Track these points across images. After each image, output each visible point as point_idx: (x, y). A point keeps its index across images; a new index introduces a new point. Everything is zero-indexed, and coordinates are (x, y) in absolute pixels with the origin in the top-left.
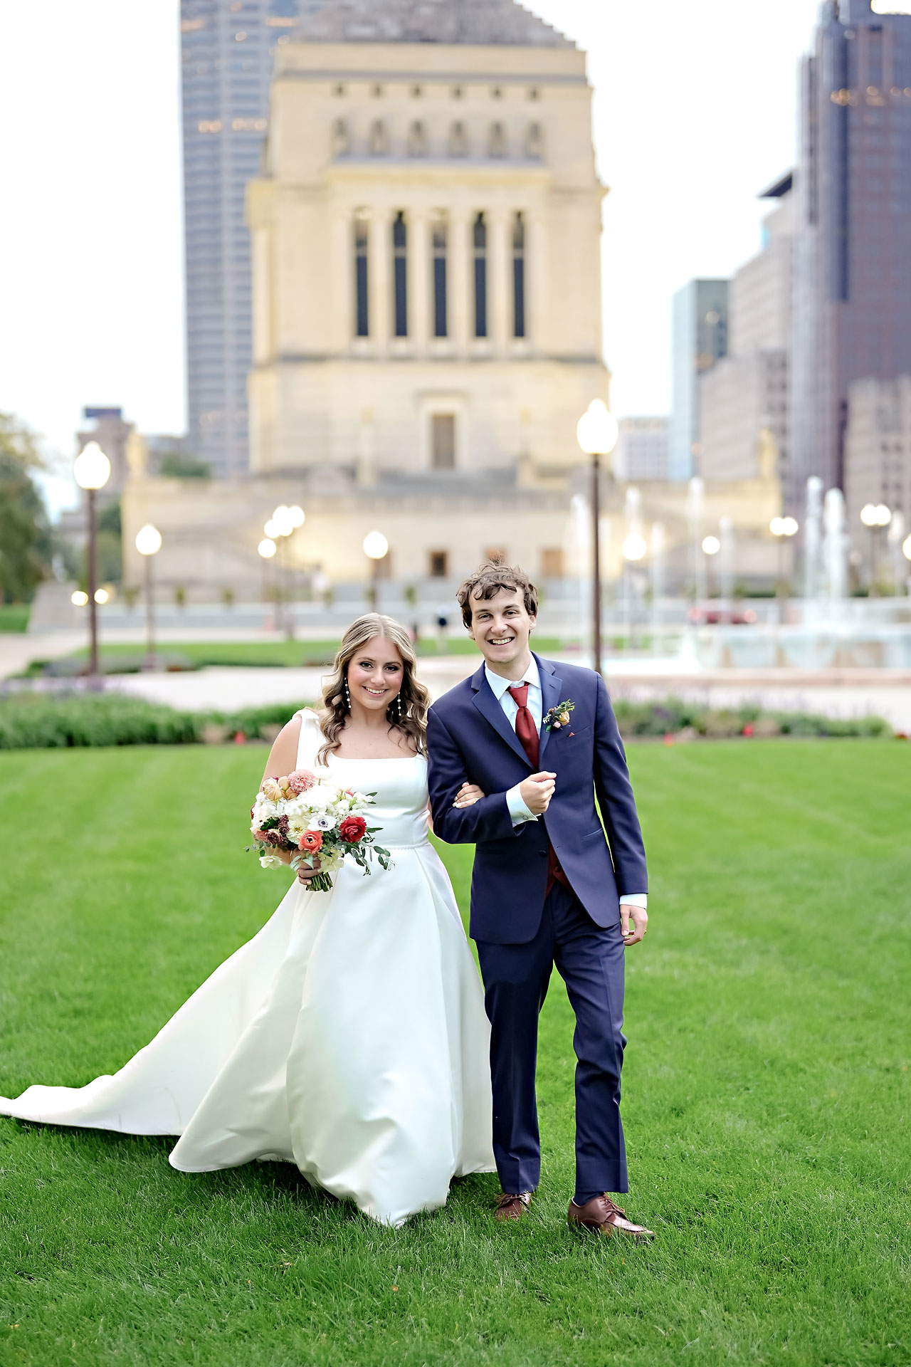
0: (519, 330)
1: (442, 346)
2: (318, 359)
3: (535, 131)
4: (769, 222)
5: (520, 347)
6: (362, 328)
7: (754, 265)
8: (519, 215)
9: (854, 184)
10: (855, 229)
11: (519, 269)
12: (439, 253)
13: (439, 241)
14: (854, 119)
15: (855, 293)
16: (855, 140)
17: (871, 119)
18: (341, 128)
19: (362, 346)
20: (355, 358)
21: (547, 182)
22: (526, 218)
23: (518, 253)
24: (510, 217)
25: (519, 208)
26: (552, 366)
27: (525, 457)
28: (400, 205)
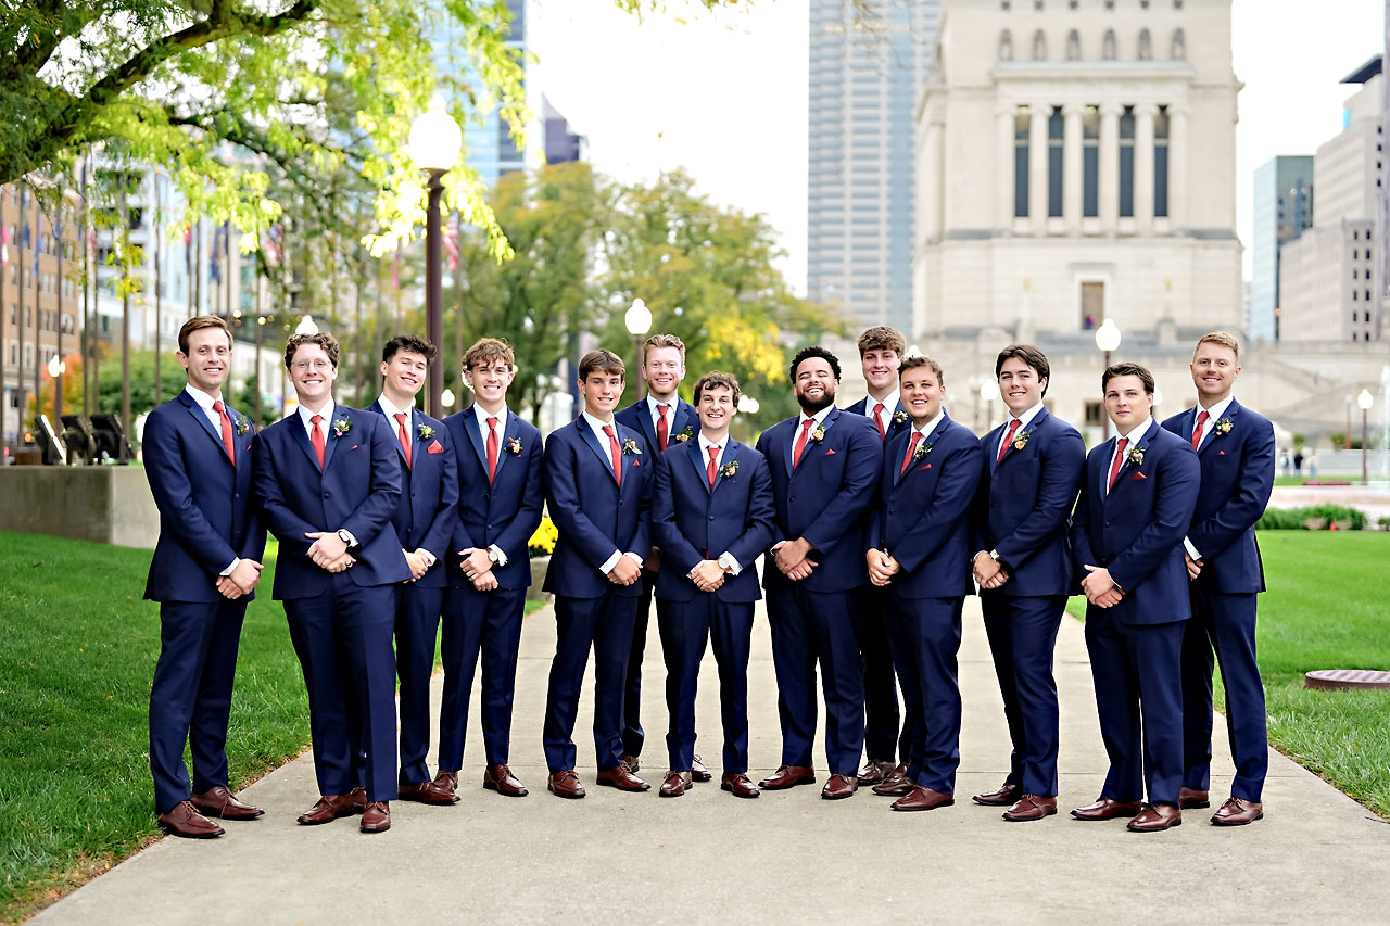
0: (1161, 209)
1: (1091, 225)
2: (983, 235)
3: (1179, 37)
4: (1350, 105)
5: (1162, 225)
6: (1022, 209)
7: (1337, 144)
8: (1163, 108)
11: (1161, 157)
12: (1091, 143)
13: (1091, 132)
18: (1006, 38)
19: (1022, 225)
20: (1016, 235)
21: (1189, 79)
22: (1170, 111)
23: (1162, 142)
24: (1156, 111)
25: (1163, 102)
26: (1191, 241)
27: (1167, 320)
28: (1057, 102)
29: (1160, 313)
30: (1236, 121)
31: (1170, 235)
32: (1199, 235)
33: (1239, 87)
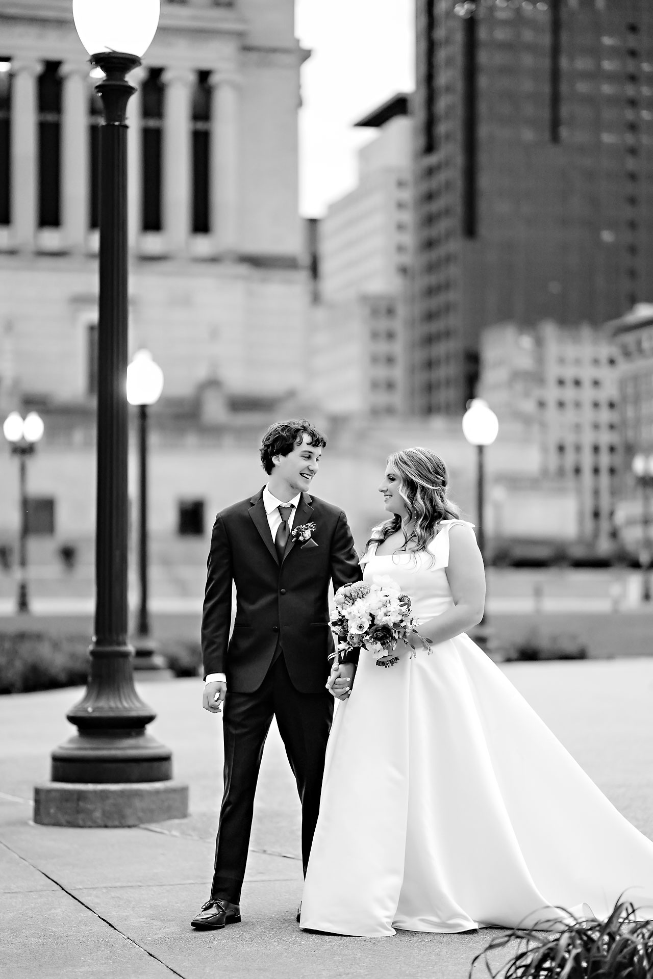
0: (201, 222)
4: (364, 153)
5: (203, 245)
7: (349, 200)
8: (204, 76)
9: (483, 107)
10: (483, 158)
11: (202, 145)
14: (482, 33)
15: (484, 229)
16: (483, 57)
17: (501, 34)
21: (240, 35)
22: (214, 79)
23: (200, 126)
24: (192, 78)
25: (205, 65)
26: (244, 270)
27: (213, 383)
28: (53, 56)
29: (201, 373)
30: (300, 103)
31: (214, 260)
32: (256, 262)
33: (306, 55)
